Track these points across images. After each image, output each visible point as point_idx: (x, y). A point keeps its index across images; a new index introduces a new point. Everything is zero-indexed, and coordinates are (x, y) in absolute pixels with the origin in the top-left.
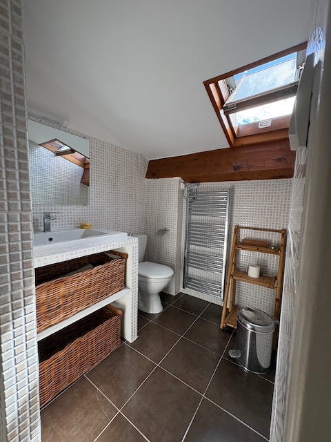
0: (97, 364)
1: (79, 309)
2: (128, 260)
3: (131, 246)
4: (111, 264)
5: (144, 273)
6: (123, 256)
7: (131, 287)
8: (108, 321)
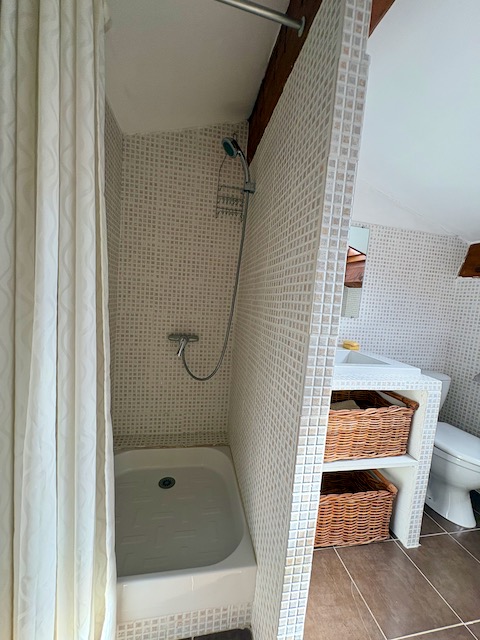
0: (351, 544)
1: (341, 457)
2: (418, 412)
3: (429, 392)
4: (391, 410)
5: (443, 444)
6: (410, 405)
7: (418, 459)
8: (374, 493)
